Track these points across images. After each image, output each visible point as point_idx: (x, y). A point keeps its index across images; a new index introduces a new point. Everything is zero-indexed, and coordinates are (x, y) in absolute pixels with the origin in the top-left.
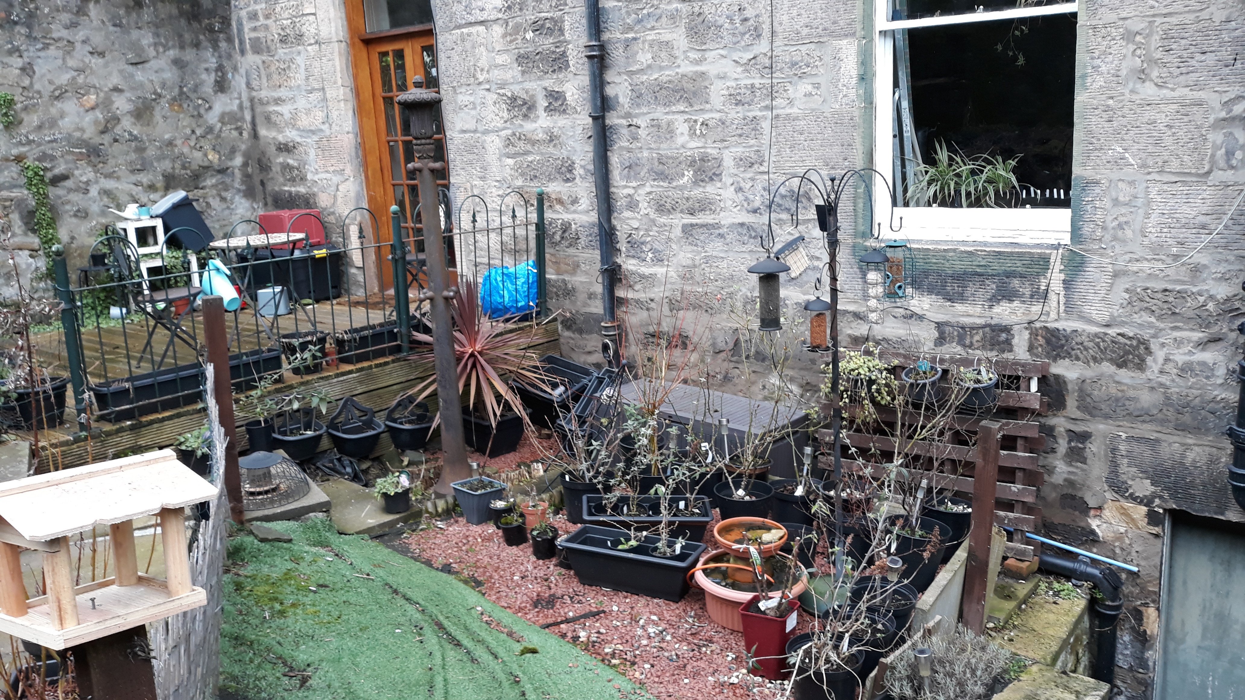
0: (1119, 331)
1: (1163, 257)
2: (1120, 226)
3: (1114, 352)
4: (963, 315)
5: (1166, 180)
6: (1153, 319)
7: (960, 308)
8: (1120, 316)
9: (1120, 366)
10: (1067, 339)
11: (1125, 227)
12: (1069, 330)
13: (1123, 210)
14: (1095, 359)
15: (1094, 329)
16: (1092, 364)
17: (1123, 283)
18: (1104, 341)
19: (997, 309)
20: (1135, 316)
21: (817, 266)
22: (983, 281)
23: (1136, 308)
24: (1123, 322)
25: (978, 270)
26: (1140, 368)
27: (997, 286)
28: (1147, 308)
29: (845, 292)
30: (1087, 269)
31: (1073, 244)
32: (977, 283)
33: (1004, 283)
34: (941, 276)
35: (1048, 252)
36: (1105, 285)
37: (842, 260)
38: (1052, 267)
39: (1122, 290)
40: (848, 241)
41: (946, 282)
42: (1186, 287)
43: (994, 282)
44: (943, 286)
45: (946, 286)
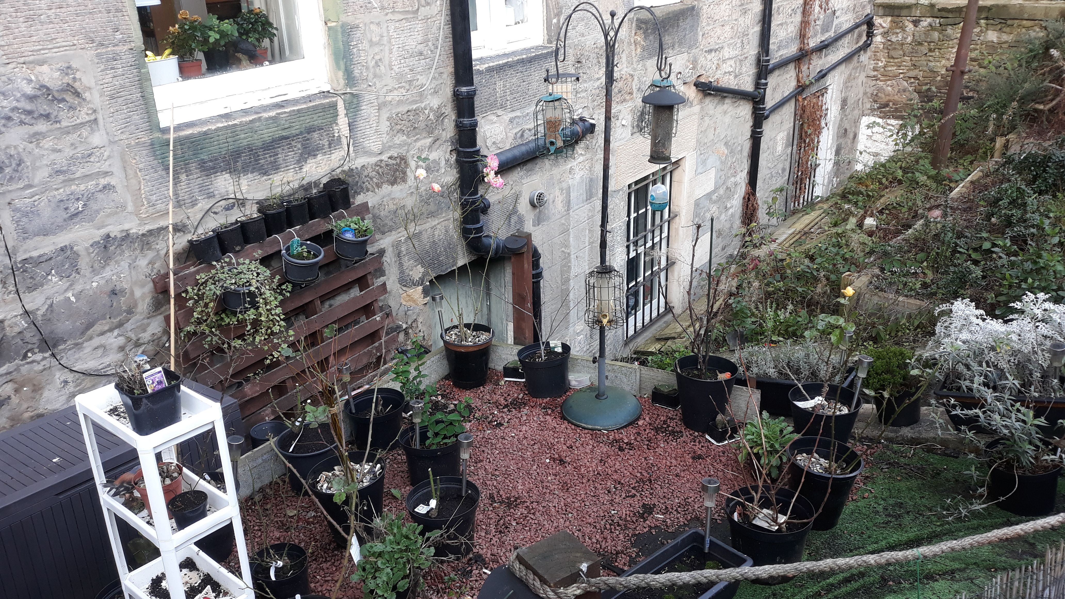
0: (389, 155)
1: (403, 84)
2: (377, 65)
3: (387, 174)
4: (279, 186)
5: (397, 19)
6: (405, 138)
7: (275, 178)
8: (387, 142)
9: (392, 185)
10: (359, 174)
11: (380, 64)
12: (359, 167)
13: (376, 49)
14: (379, 186)
15: (373, 160)
16: (376, 190)
17: (385, 114)
18: (381, 167)
19: (306, 169)
20: (395, 139)
21: (108, 185)
22: (290, 144)
23: (395, 132)
24: (390, 147)
25: (284, 134)
26: (404, 180)
27: (302, 145)
28: (401, 129)
29: (154, 205)
30: (362, 108)
31: (350, 88)
32: (286, 148)
33: (308, 139)
34: (252, 150)
35: (334, 99)
36: (374, 118)
37: (141, 166)
38: (340, 113)
39: (385, 119)
40: (143, 139)
41: (258, 156)
42: (418, 105)
43: (299, 142)
44: (256, 160)
45: (259, 160)
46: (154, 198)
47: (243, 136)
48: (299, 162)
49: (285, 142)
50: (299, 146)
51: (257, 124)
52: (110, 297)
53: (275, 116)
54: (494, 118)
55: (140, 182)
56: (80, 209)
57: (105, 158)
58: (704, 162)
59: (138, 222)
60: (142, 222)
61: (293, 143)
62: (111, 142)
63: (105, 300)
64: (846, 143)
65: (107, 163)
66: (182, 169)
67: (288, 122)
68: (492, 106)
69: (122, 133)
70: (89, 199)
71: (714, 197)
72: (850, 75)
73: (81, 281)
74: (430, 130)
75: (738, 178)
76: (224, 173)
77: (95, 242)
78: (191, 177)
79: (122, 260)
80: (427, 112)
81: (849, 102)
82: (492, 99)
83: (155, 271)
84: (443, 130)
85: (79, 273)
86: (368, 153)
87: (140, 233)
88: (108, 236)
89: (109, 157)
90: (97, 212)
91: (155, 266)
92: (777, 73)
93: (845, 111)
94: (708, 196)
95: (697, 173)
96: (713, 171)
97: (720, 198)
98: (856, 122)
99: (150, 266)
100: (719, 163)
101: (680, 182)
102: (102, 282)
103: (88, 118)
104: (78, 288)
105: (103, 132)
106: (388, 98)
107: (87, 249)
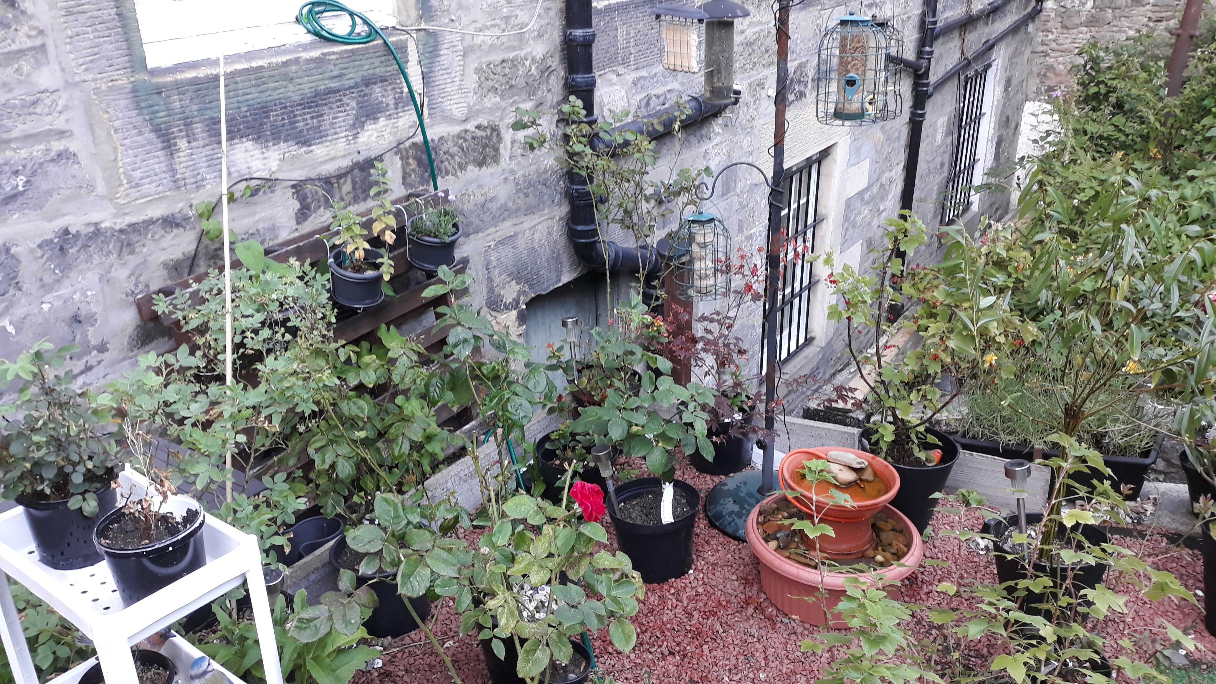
0: (476, 123)
1: (498, 21)
3: (474, 150)
4: (325, 162)
6: (498, 99)
7: (319, 151)
8: (475, 104)
9: (480, 166)
10: (436, 149)
12: (436, 139)
14: (462, 167)
15: (456, 129)
16: (459, 174)
17: (472, 62)
18: (466, 140)
19: (363, 138)
20: (486, 100)
21: (66, 151)
22: (341, 100)
23: (485, 90)
24: (478, 111)
25: (333, 85)
26: (496, 160)
27: (358, 103)
28: (493, 87)
29: (137, 185)
30: (442, 53)
31: (426, 22)
32: (334, 106)
33: (365, 95)
34: (286, 107)
35: (403, 37)
36: (458, 68)
37: (117, 124)
38: (410, 58)
39: (472, 71)
40: (120, 82)
41: (295, 116)
42: (516, 53)
43: (354, 98)
44: (291, 123)
45: (296, 122)
46: (137, 174)
47: (273, 85)
48: (353, 126)
49: (333, 98)
50: (353, 104)
51: (293, 68)
52: (70, 326)
53: (318, 58)
54: (615, 78)
55: (115, 149)
56: (21, 188)
57: (59, 108)
58: (858, 150)
59: (114, 211)
60: (121, 212)
61: (345, 100)
62: (69, 85)
63: (64, 330)
64: (1007, 134)
65: (63, 117)
66: (180, 131)
67: (337, 68)
68: (612, 61)
69: (86, 70)
70: (34, 173)
71: (867, 197)
72: (1016, 48)
73: (23, 301)
74: (530, 89)
75: (893, 173)
76: (244, 139)
77: (46, 241)
78: (193, 144)
79: (89, 269)
80: (527, 63)
81: (1014, 82)
82: (612, 50)
83: (141, 287)
84: (549, 91)
85: (20, 289)
86: (451, 120)
87: (117, 227)
88: (66, 232)
89: (66, 108)
90: (49, 193)
91: (141, 279)
92: (940, 40)
93: (1008, 94)
94: (861, 194)
95: (850, 164)
96: (867, 162)
97: (873, 198)
98: (1019, 108)
99: (133, 278)
100: (873, 152)
101: (829, 176)
102: (58, 303)
103: (29, 43)
104: (19, 311)
105: (55, 67)
106: (478, 40)
107: (32, 251)
